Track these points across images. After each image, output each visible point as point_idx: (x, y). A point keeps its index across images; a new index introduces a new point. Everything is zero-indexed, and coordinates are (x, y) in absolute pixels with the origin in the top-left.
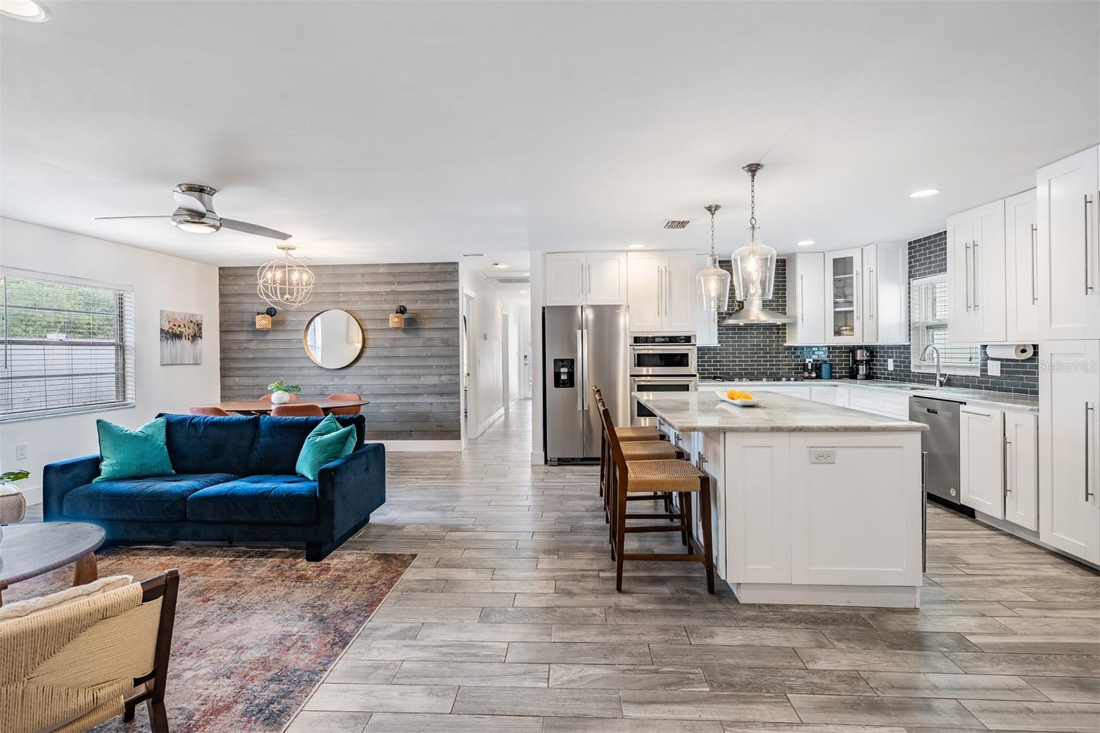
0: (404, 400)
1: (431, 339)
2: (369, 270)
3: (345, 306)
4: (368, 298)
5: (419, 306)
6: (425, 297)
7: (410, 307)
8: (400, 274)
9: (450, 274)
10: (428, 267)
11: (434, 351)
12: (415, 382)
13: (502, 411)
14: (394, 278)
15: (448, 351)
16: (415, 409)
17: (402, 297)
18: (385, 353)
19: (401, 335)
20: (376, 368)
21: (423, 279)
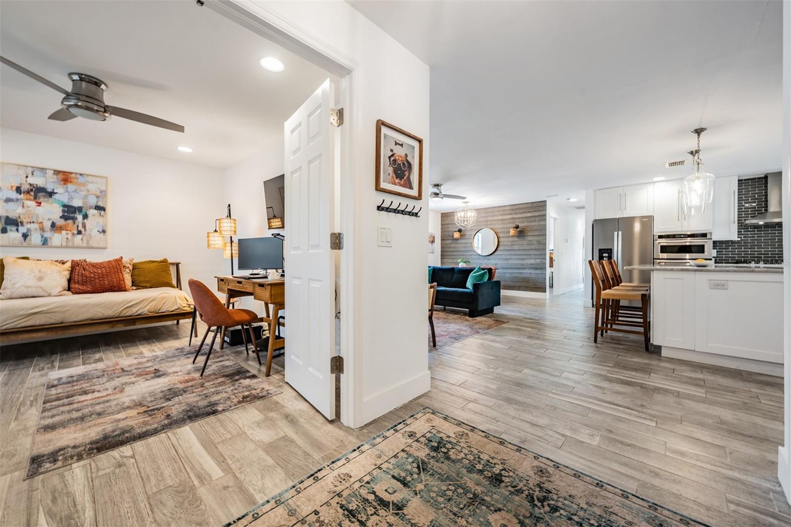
0: (516, 271)
1: (531, 241)
2: (501, 209)
3: (490, 227)
4: (501, 222)
5: (525, 224)
6: (529, 220)
7: (521, 225)
8: (517, 209)
9: (542, 207)
10: (530, 204)
11: (533, 247)
12: (523, 262)
14: (512, 212)
15: (540, 247)
16: (522, 276)
17: (516, 221)
18: (508, 248)
19: (516, 239)
20: (504, 255)
21: (528, 210)
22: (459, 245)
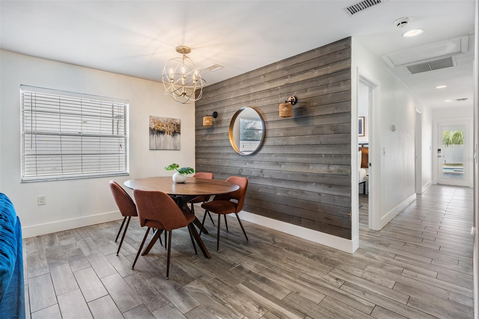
0: (294, 187)
1: (320, 127)
2: (270, 70)
3: (254, 104)
4: (268, 95)
5: (308, 94)
6: (314, 84)
7: (301, 96)
8: (293, 67)
9: (340, 53)
10: (317, 52)
11: (323, 139)
12: (304, 170)
13: (414, 196)
14: (288, 72)
16: (303, 197)
17: (294, 88)
18: (280, 142)
19: (292, 124)
20: (273, 155)
21: (312, 65)
22: (216, 138)
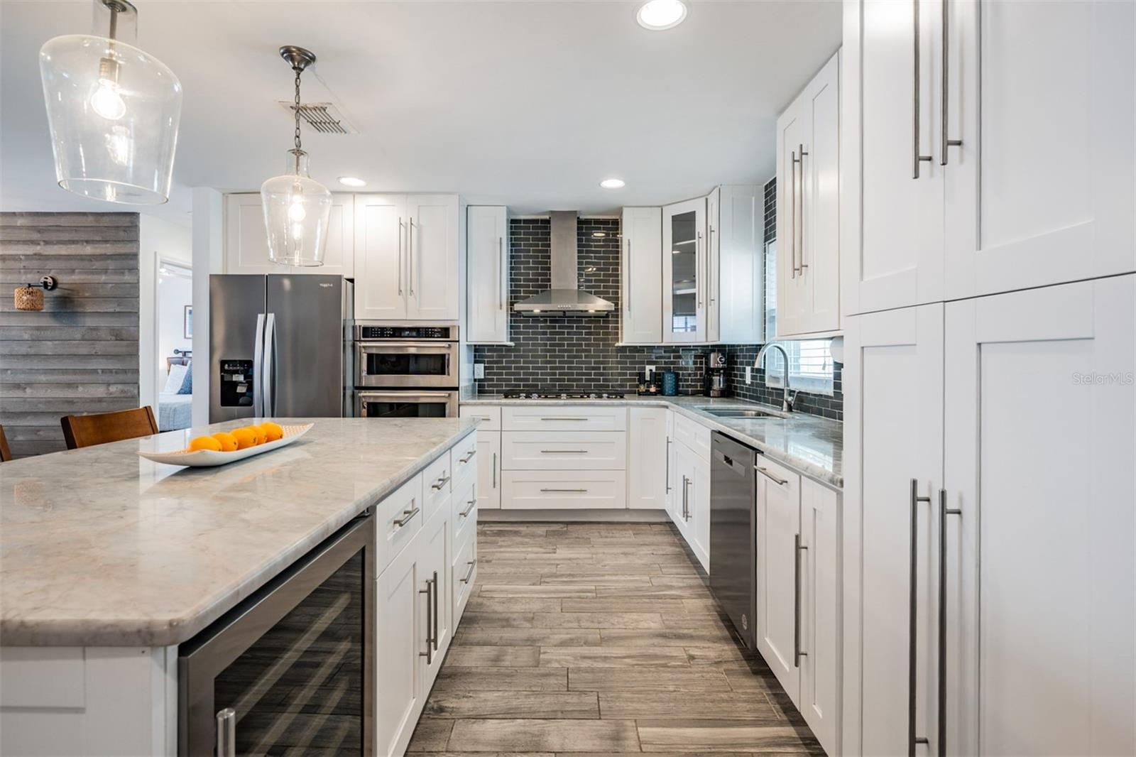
1: (96, 329)
5: (76, 278)
6: (86, 264)
7: (63, 279)
8: (47, 229)
9: (125, 231)
10: (91, 218)
11: (99, 347)
12: (69, 394)
14: (39, 235)
15: (121, 348)
17: (50, 264)
18: (23, 349)
20: (9, 372)
21: (84, 236)
